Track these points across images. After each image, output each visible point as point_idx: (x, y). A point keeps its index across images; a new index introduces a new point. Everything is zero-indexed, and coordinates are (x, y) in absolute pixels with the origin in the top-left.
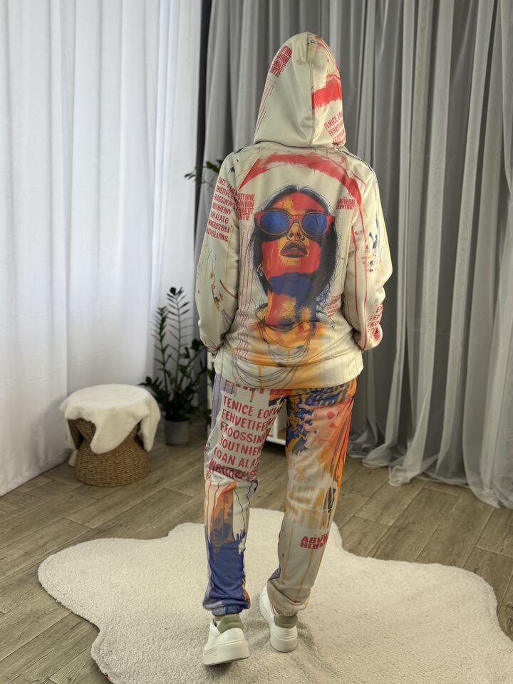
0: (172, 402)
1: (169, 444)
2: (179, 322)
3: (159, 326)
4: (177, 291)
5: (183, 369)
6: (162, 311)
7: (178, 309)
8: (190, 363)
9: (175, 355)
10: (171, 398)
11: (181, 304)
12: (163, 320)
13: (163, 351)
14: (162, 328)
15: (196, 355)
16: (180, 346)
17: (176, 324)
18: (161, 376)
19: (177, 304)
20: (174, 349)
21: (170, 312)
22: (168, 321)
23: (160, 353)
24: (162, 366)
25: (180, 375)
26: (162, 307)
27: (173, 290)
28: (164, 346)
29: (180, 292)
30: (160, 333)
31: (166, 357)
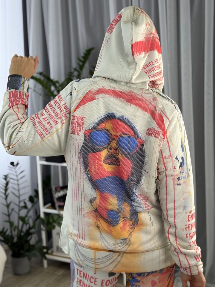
0: (17, 242)
1: (16, 274)
2: (18, 185)
3: (4, 188)
4: (15, 164)
5: (22, 219)
6: (6, 177)
7: (17, 176)
8: (28, 212)
9: (17, 209)
10: (15, 240)
11: (18, 173)
12: (7, 184)
13: (8, 206)
14: (6, 190)
15: (33, 206)
16: (20, 202)
17: (16, 187)
18: (7, 226)
19: (16, 172)
20: (16, 204)
21: (11, 178)
22: (10, 185)
23: (6, 208)
24: (7, 218)
25: (21, 223)
26: (6, 174)
27: (12, 163)
28: (9, 202)
29: (18, 164)
30: (5, 194)
31: (10, 211)
